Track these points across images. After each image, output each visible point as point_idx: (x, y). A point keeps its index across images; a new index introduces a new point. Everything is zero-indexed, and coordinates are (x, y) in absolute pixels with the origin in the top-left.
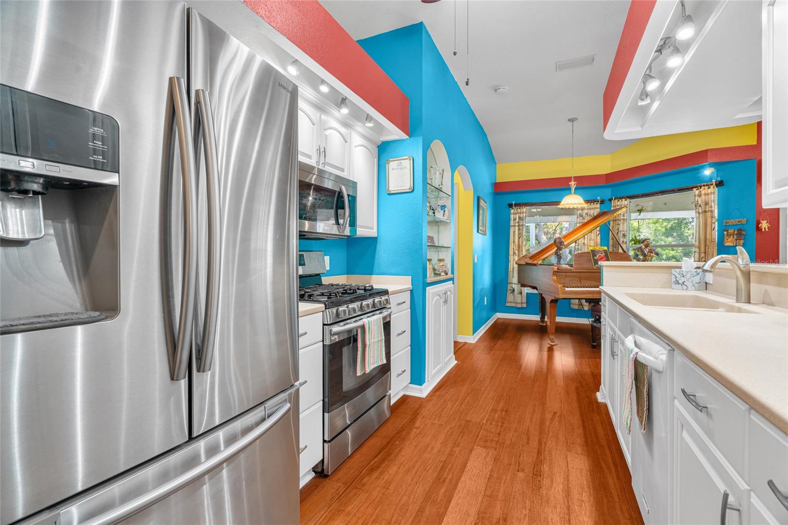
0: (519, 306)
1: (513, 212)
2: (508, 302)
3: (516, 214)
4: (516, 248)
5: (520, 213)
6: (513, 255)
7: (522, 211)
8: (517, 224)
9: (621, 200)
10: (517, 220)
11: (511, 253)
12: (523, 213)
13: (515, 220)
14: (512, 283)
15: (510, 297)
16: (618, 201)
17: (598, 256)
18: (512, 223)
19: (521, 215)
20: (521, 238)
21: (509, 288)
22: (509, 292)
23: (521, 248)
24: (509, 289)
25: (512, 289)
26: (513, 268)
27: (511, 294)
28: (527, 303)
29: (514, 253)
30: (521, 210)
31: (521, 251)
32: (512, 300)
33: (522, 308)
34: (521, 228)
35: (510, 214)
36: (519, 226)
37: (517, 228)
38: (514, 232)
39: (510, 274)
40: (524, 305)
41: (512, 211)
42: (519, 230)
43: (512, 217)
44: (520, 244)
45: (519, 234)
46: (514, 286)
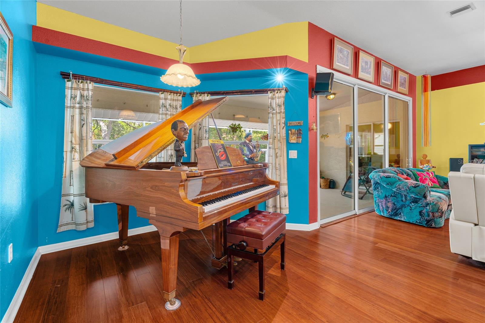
0: (83, 228)
1: (70, 86)
2: (61, 226)
3: (75, 89)
4: (76, 141)
5: (83, 89)
6: (71, 151)
7: (86, 87)
8: (77, 105)
9: (203, 95)
10: (78, 99)
11: (67, 147)
12: (88, 89)
13: (73, 98)
14: (69, 195)
15: (65, 217)
16: (200, 96)
17: (218, 151)
18: (68, 102)
19: (85, 93)
20: (85, 126)
21: (64, 201)
22: (63, 209)
23: (85, 141)
24: (62, 205)
25: (69, 203)
26: (71, 171)
27: (68, 212)
28: (96, 219)
29: (73, 148)
30: (83, 85)
31: (85, 145)
32: (70, 221)
33: (88, 229)
34: (84, 111)
35: (64, 88)
36: (81, 108)
37: (77, 111)
38: (73, 116)
39: (66, 181)
40: (91, 225)
41: (69, 84)
42: (81, 114)
43: (68, 93)
44: (84, 135)
45: (81, 120)
46: (71, 198)
